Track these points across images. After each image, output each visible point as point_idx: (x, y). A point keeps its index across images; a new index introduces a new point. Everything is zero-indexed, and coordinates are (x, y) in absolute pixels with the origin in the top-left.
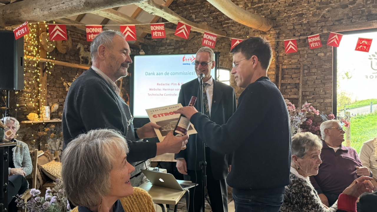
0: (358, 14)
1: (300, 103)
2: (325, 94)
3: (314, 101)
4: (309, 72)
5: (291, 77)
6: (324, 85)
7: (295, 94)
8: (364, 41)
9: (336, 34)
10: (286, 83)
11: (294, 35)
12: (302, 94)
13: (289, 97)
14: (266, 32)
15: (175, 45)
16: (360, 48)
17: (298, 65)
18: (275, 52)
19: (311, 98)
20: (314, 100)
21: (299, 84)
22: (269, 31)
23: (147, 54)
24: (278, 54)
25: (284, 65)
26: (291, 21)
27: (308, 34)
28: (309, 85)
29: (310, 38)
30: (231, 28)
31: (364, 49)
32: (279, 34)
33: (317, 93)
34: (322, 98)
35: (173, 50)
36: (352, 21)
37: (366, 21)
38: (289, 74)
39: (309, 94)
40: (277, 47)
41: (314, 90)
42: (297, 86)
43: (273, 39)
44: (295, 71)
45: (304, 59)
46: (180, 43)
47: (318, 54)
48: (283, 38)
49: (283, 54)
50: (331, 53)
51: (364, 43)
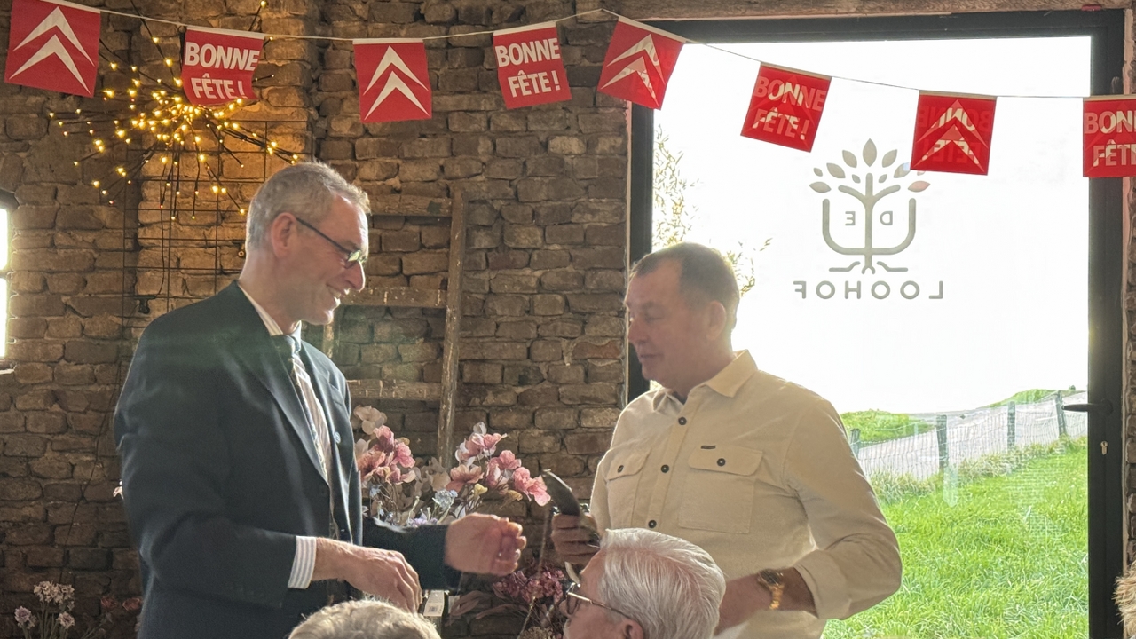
1: (449, 431)
2: (588, 377)
3: (526, 418)
4: (501, 246)
5: (396, 268)
6: (578, 327)
7: (421, 378)
8: (789, 87)
9: (644, 33)
11: (419, 17)
12: (461, 376)
13: (382, 393)
16: (771, 125)
17: (439, 200)
18: (306, 107)
19: (508, 399)
20: (525, 412)
21: (441, 313)
24: (322, 124)
27: (495, 16)
28: (498, 326)
29: (506, 41)
31: (788, 134)
33: (544, 372)
34: (570, 406)
38: (388, 253)
39: (498, 379)
40: (315, 81)
41: (529, 356)
42: (430, 325)
43: (293, 29)
44: (420, 233)
45: (475, 167)
47: (552, 143)
48: (355, 26)
49: (354, 127)
50: (620, 141)
51: (789, 95)
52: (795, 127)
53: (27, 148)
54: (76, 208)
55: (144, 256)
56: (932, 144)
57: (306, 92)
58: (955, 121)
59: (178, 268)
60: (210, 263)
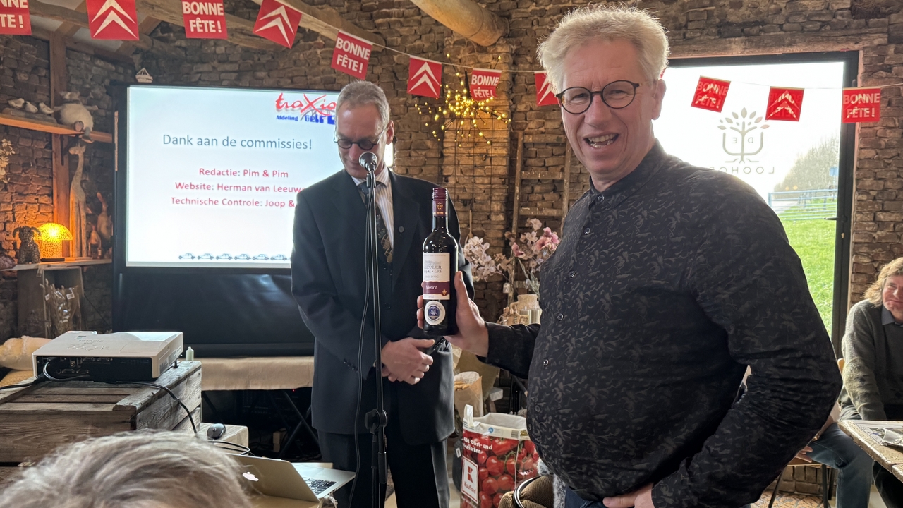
0: (699, 20)
5: (543, 164)
7: (552, 207)
8: (712, 86)
10: (532, 178)
13: (538, 213)
14: (486, 47)
15: (241, 61)
16: (704, 102)
17: (560, 135)
18: (508, 100)
21: (561, 181)
22: (494, 45)
23: (157, 82)
24: (514, 107)
25: (529, 134)
26: (546, 25)
28: (584, 186)
30: (398, 29)
31: (711, 105)
32: (516, 54)
35: (234, 76)
36: (687, 35)
37: (717, 37)
38: (539, 158)
40: (511, 89)
42: (556, 187)
43: (503, 68)
44: (552, 150)
46: (256, 58)
48: (527, 66)
49: (526, 108)
51: (712, 89)
52: (714, 103)
53: (399, 118)
54: (419, 141)
55: (446, 160)
56: (775, 109)
57: (508, 94)
58: (785, 99)
59: (459, 164)
60: (471, 163)
